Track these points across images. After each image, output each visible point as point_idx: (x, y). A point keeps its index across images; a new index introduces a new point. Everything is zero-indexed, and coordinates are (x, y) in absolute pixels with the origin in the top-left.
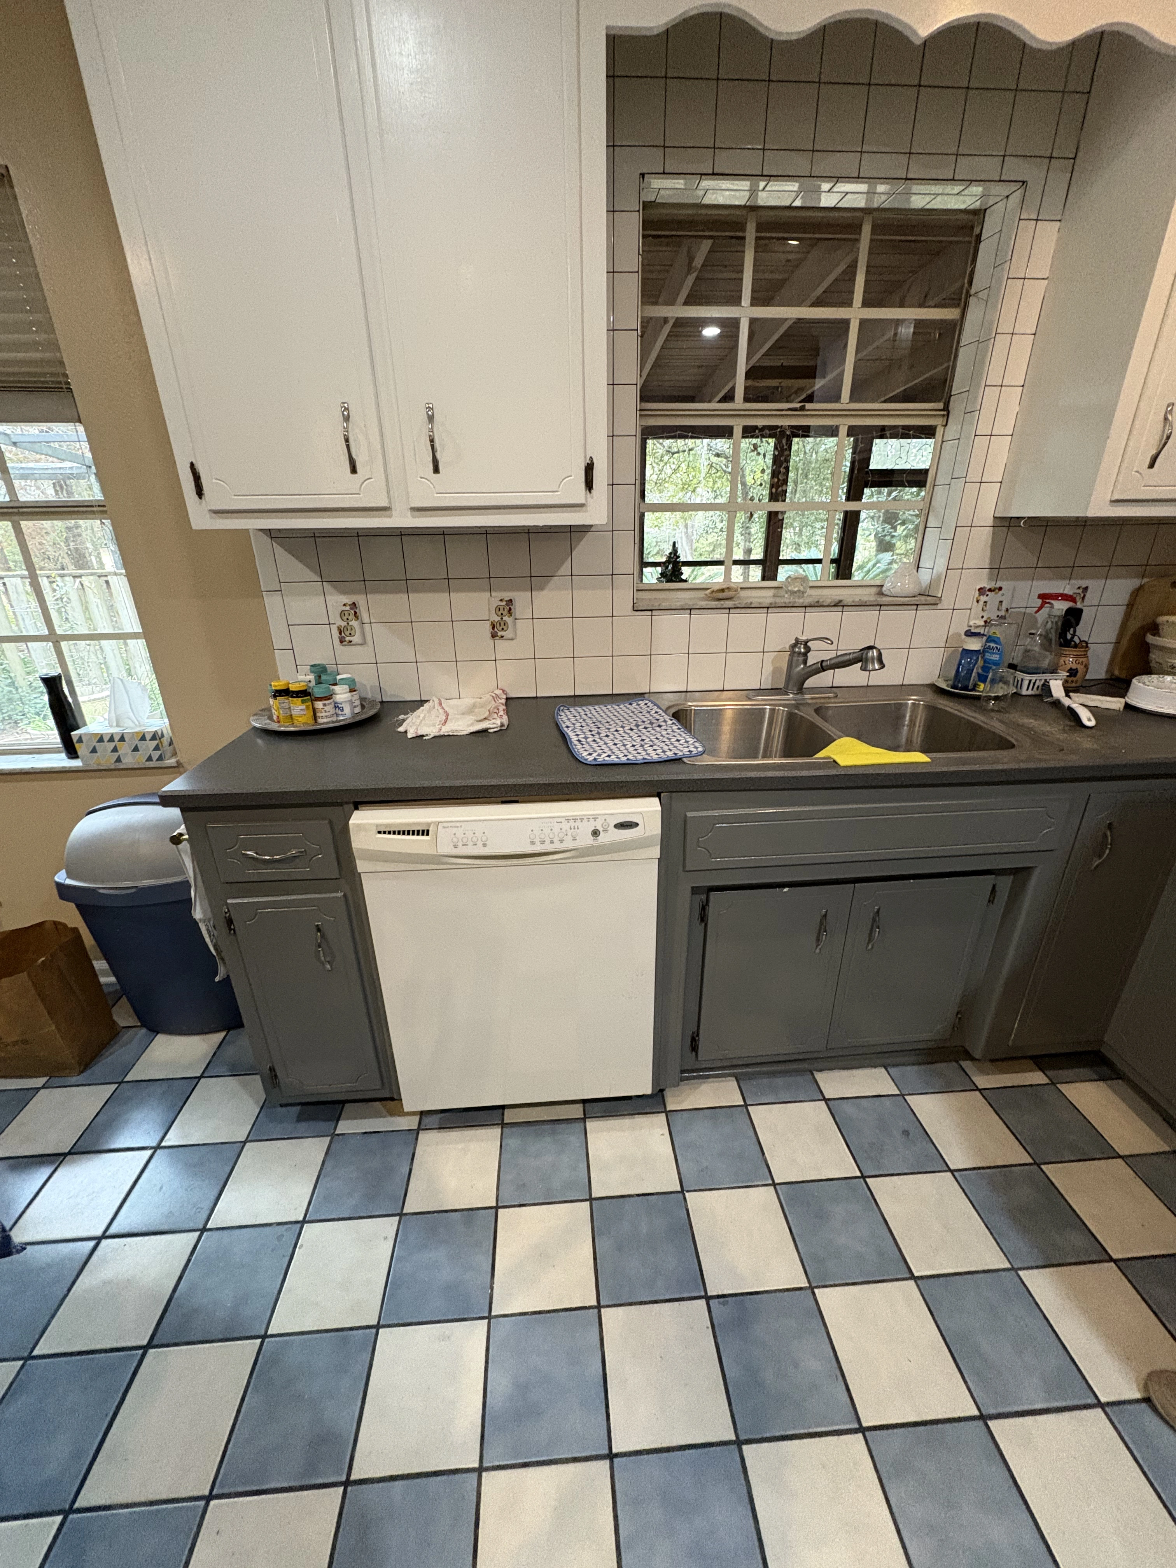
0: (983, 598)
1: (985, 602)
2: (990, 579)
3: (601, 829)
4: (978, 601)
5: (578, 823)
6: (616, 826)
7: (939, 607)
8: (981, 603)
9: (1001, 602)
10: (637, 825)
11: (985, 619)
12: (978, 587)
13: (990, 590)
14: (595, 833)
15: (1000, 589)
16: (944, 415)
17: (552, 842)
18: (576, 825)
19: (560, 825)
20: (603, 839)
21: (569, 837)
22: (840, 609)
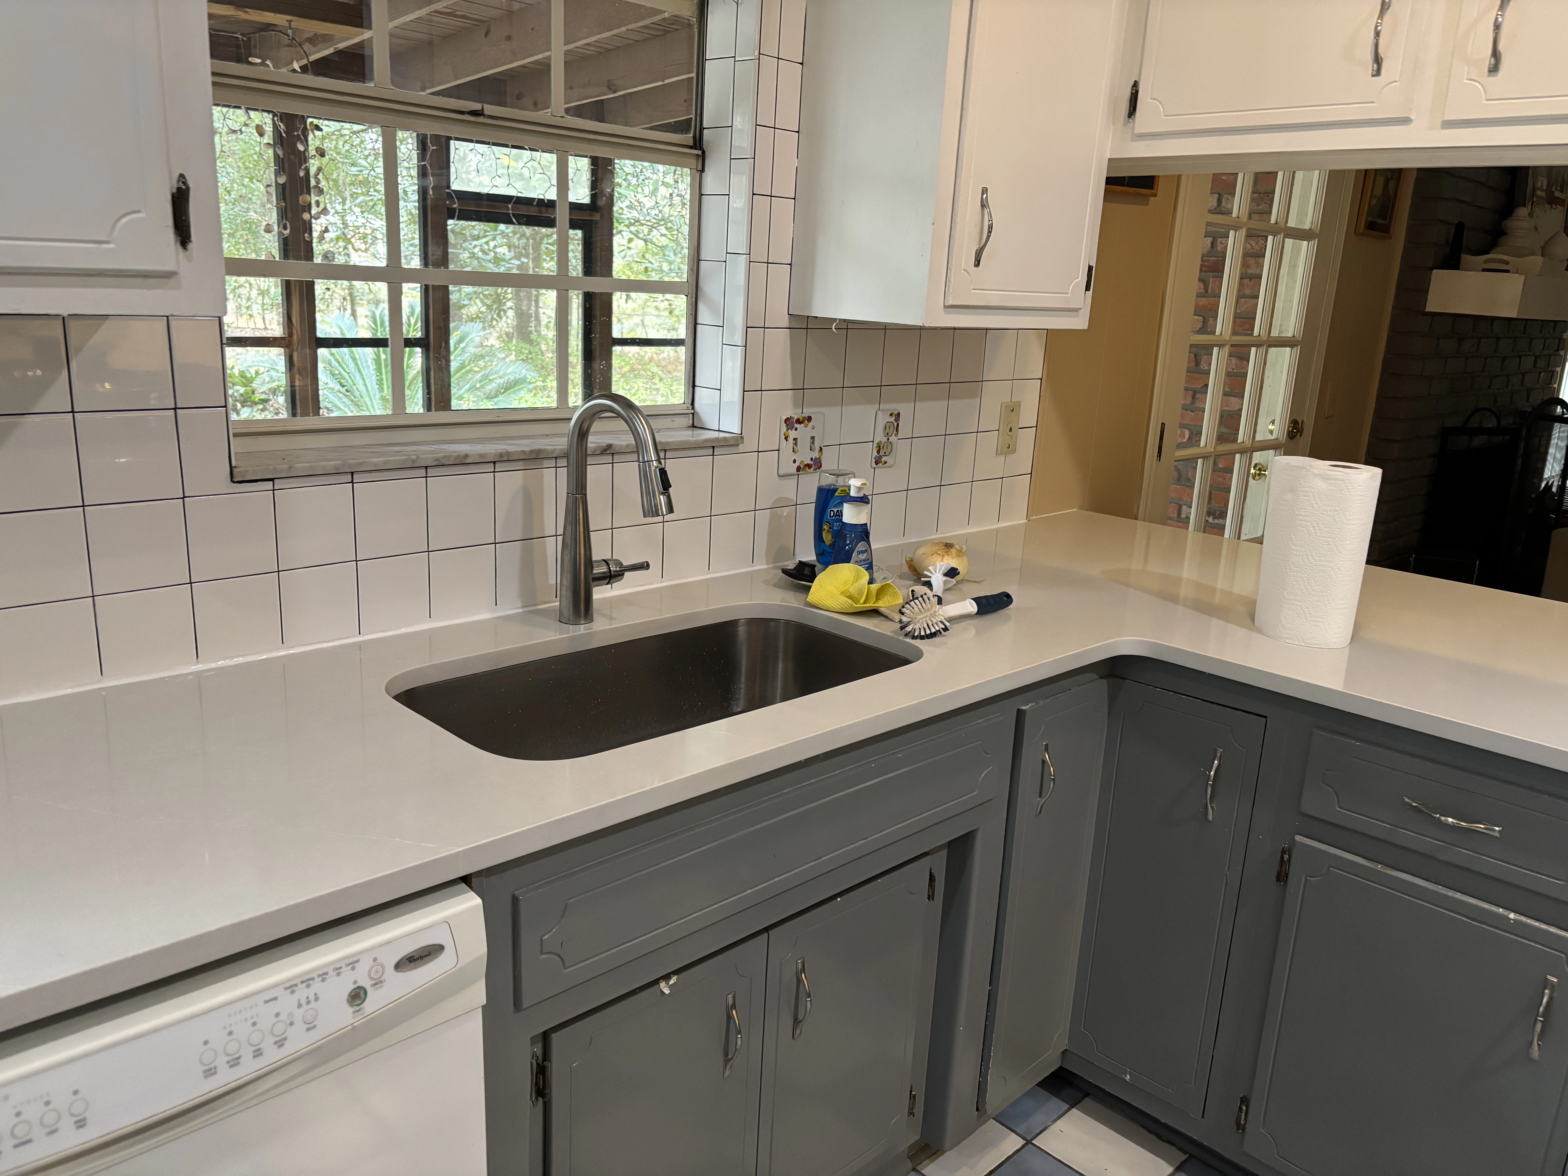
0: (792, 434)
1: (795, 439)
2: (796, 406)
3: (366, 983)
4: (786, 438)
5: (317, 986)
6: (398, 966)
7: (741, 448)
8: (791, 440)
9: (813, 438)
10: (439, 949)
11: (797, 464)
12: (784, 418)
13: (799, 421)
14: (357, 996)
15: (809, 419)
16: (698, 155)
17: (258, 1053)
18: (310, 992)
19: (274, 1007)
20: (373, 1003)
21: (299, 1026)
22: (609, 459)
